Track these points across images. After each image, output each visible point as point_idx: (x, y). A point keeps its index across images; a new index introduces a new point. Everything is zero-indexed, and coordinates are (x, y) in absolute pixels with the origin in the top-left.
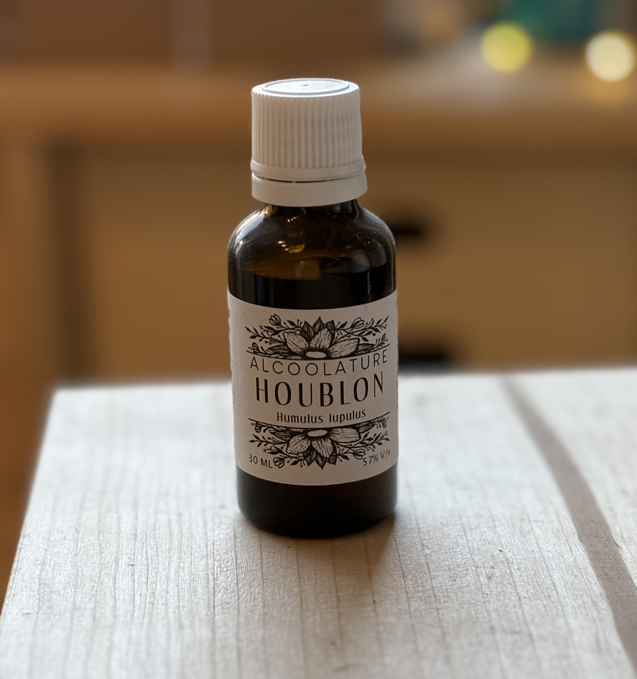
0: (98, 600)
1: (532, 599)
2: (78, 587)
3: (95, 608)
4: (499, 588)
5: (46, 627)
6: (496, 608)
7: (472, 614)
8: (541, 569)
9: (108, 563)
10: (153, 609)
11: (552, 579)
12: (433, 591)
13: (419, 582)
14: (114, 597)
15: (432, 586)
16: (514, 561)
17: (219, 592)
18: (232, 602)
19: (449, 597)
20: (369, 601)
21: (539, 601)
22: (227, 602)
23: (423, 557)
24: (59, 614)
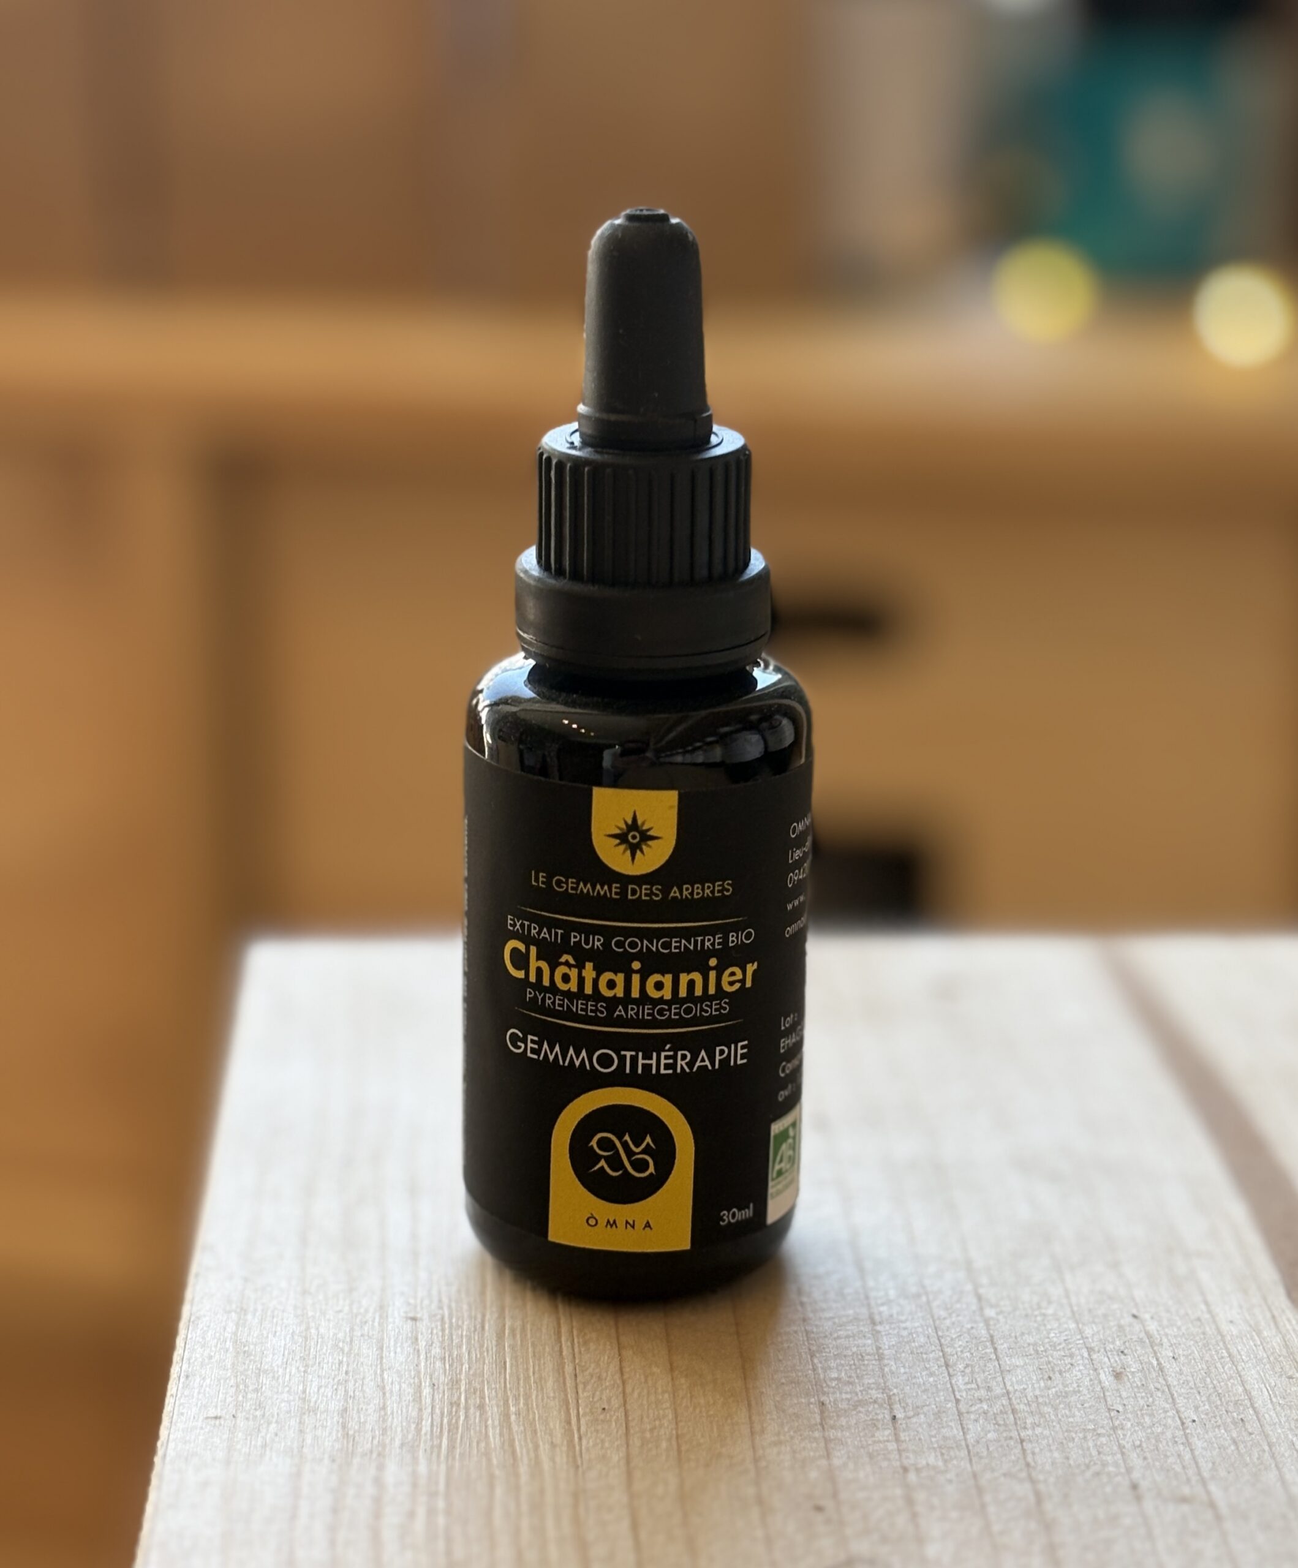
0: (352, 1394)
1: (1209, 1425)
4: (1139, 1399)
5: (252, 1449)
6: (1138, 1443)
7: (1091, 1455)
8: (1219, 1359)
9: (367, 1311)
10: (459, 1417)
11: (1243, 1383)
12: (1010, 1399)
13: (979, 1380)
14: (383, 1388)
15: (1006, 1388)
16: (1165, 1340)
17: (585, 1384)
18: (614, 1409)
19: (1042, 1415)
20: (884, 1417)
21: (1223, 1431)
22: (603, 1407)
23: (981, 1325)
24: (277, 1422)
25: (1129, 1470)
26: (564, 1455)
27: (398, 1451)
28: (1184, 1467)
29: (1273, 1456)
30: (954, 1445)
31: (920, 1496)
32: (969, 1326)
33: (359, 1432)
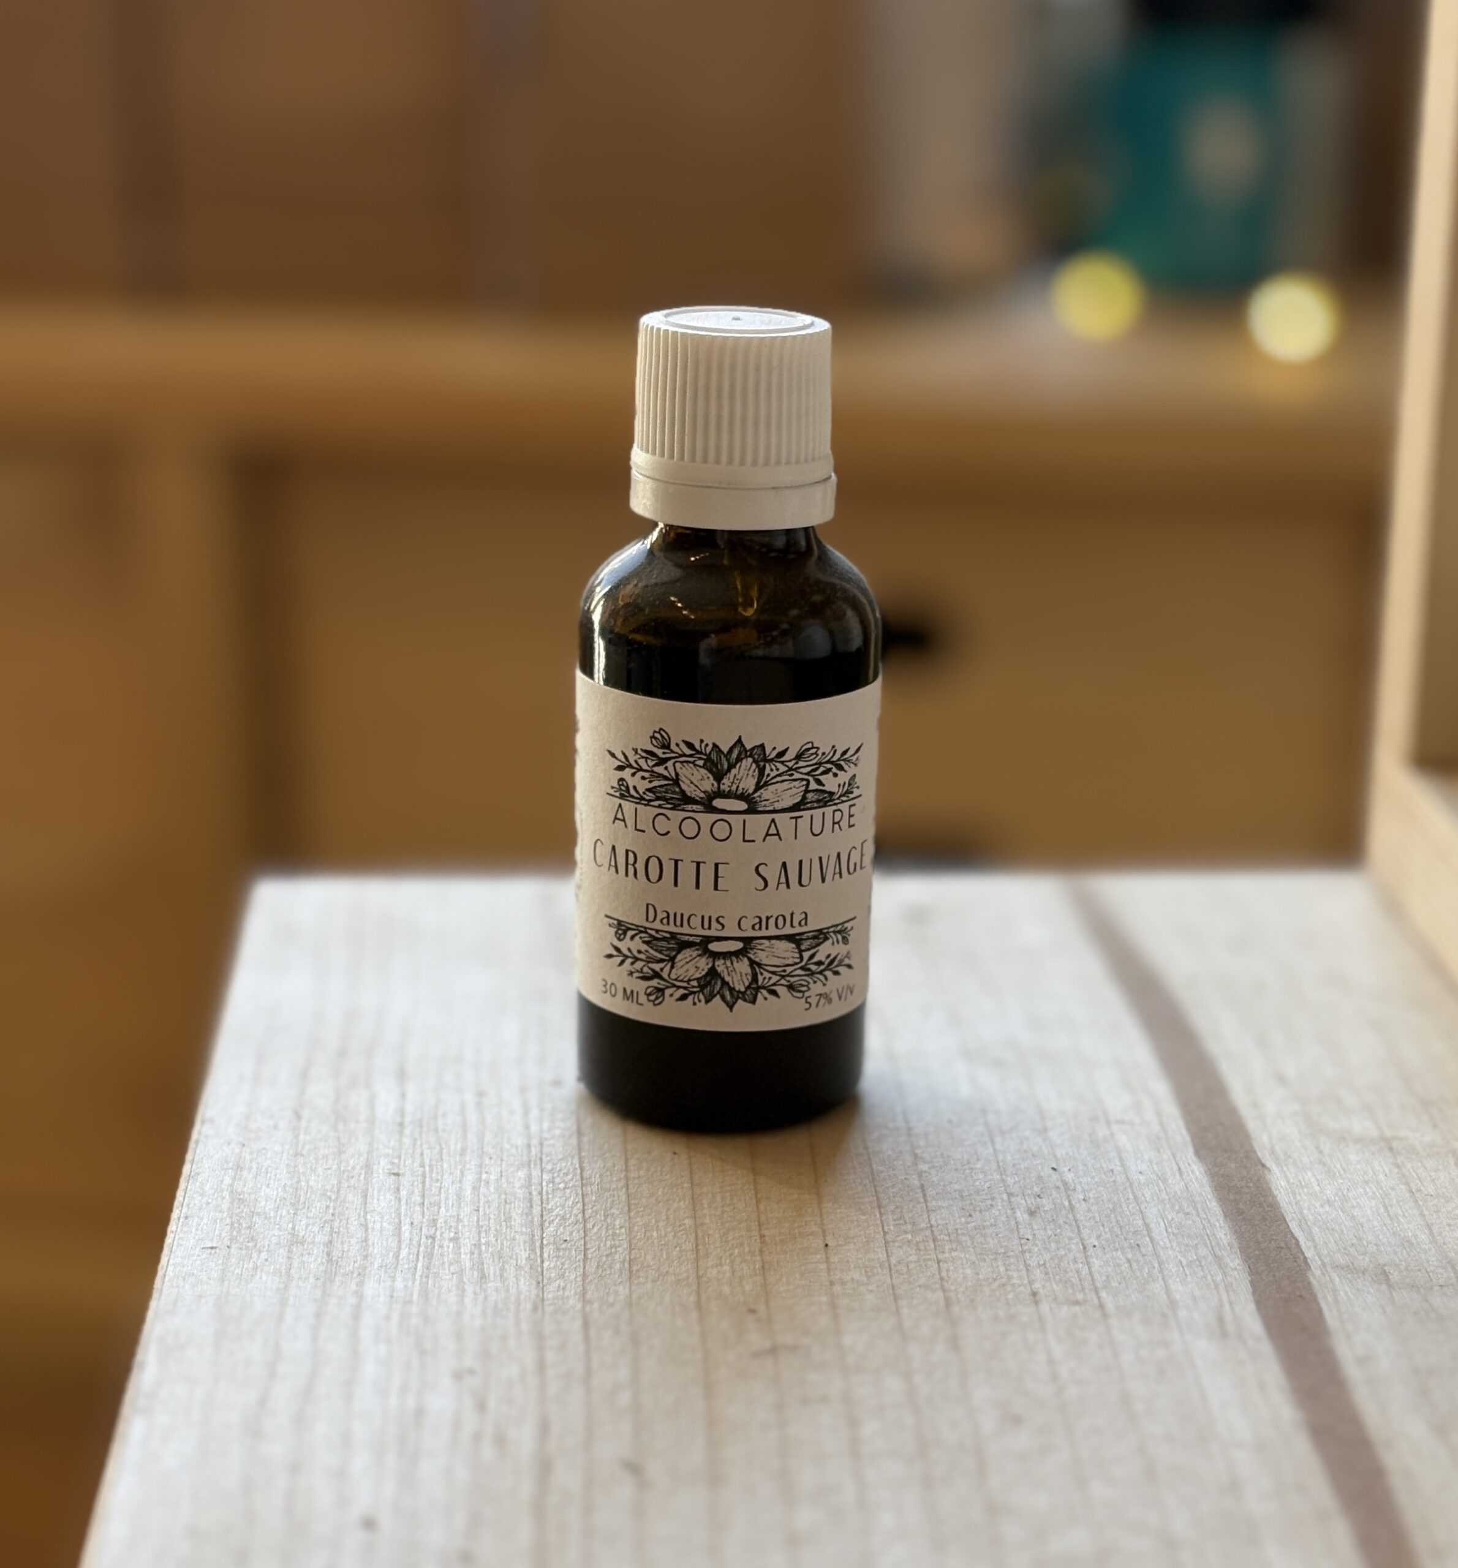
0: (337, 1230)
1: (1107, 1248)
2: (301, 1207)
3: (331, 1242)
4: (1049, 1231)
9: (353, 1168)
10: (434, 1248)
11: (1143, 1218)
12: (932, 1231)
13: (906, 1217)
15: (929, 1223)
16: (1078, 1187)
17: (550, 1222)
18: (574, 1240)
19: (959, 1243)
20: (817, 1245)
21: (1119, 1253)
22: (565, 1239)
23: (915, 1177)
24: (267, 1251)
27: (377, 1272)
28: (1080, 1279)
32: (902, 1177)
33: (342, 1258)
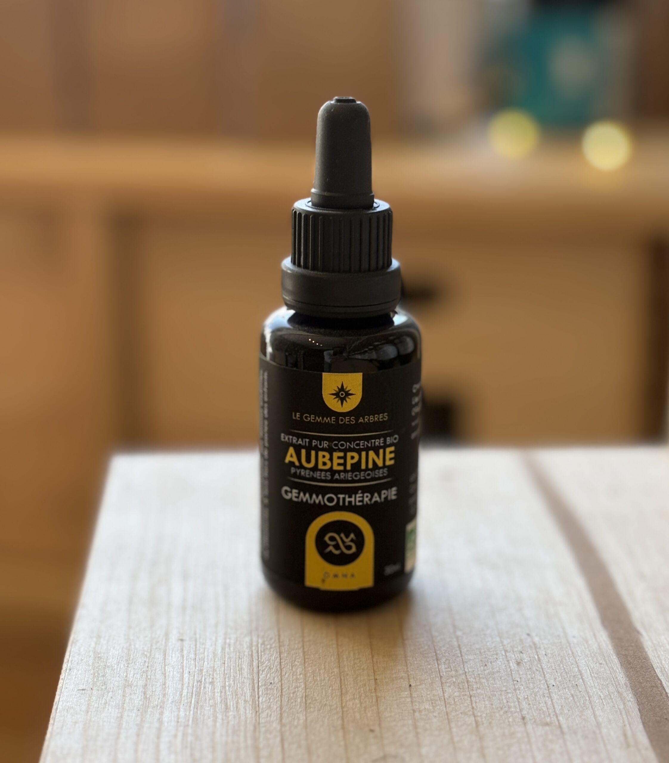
0: (150, 677)
1: (560, 687)
2: (131, 662)
3: (146, 685)
4: (528, 675)
5: (99, 705)
6: (526, 697)
7: (503, 702)
8: (567, 655)
9: (159, 637)
10: (201, 688)
11: (578, 667)
12: (466, 676)
13: (452, 666)
14: (165, 674)
15: (465, 670)
16: (542, 646)
17: (263, 671)
18: (276, 683)
19: (481, 683)
20: (406, 686)
21: (567, 690)
22: (271, 682)
23: (455, 639)
24: (112, 691)
25: (521, 710)
26: (250, 707)
27: (170, 705)
28: (547, 709)
29: (590, 703)
30: (438, 699)
31: (421, 724)
32: (448, 640)
33: (152, 696)
